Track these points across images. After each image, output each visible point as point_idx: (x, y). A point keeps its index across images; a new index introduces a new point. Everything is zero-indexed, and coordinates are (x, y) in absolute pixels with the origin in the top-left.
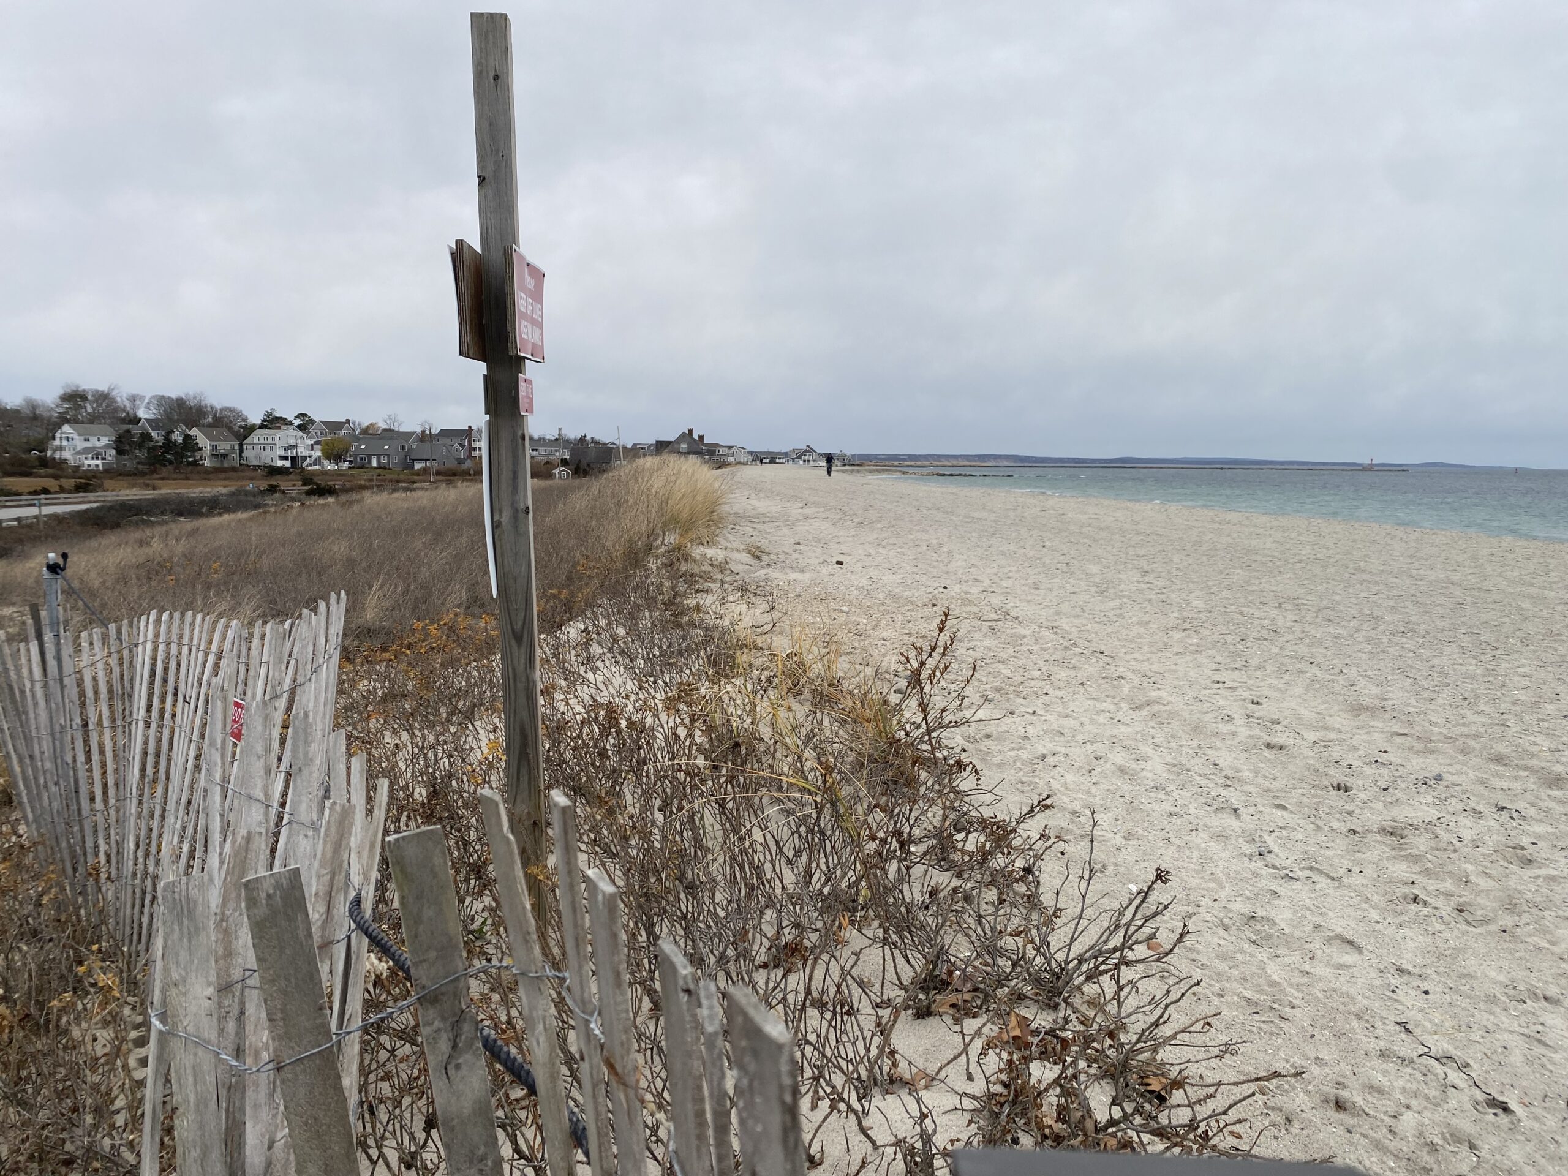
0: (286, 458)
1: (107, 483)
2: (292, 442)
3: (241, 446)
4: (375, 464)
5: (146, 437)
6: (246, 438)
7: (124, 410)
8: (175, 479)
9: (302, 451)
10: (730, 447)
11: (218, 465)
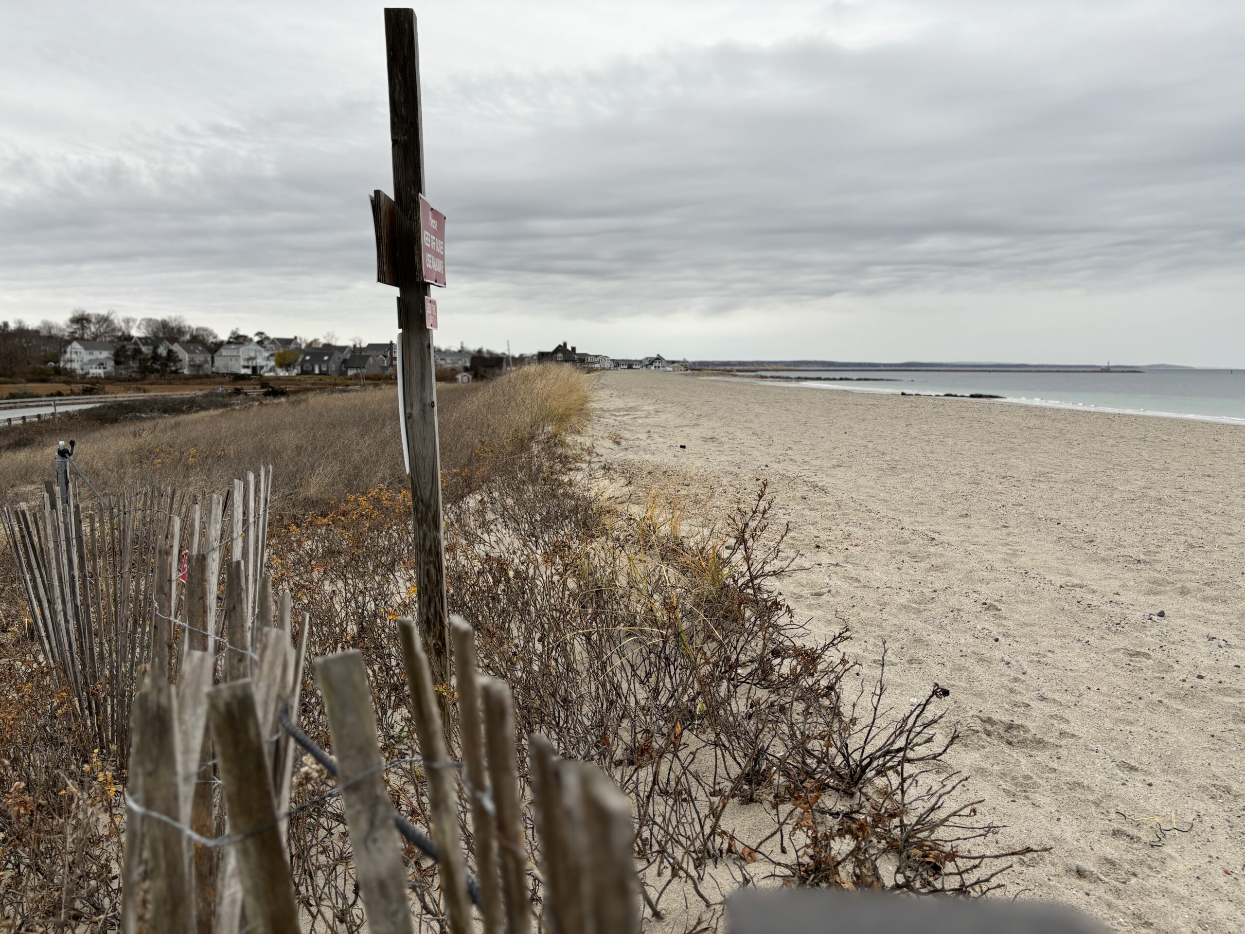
0: (247, 367)
1: (108, 388)
2: (252, 354)
3: (213, 358)
4: (317, 371)
5: (138, 351)
6: (216, 351)
7: (120, 330)
8: (160, 384)
9: (260, 362)
10: (596, 356)
11: (195, 373)
